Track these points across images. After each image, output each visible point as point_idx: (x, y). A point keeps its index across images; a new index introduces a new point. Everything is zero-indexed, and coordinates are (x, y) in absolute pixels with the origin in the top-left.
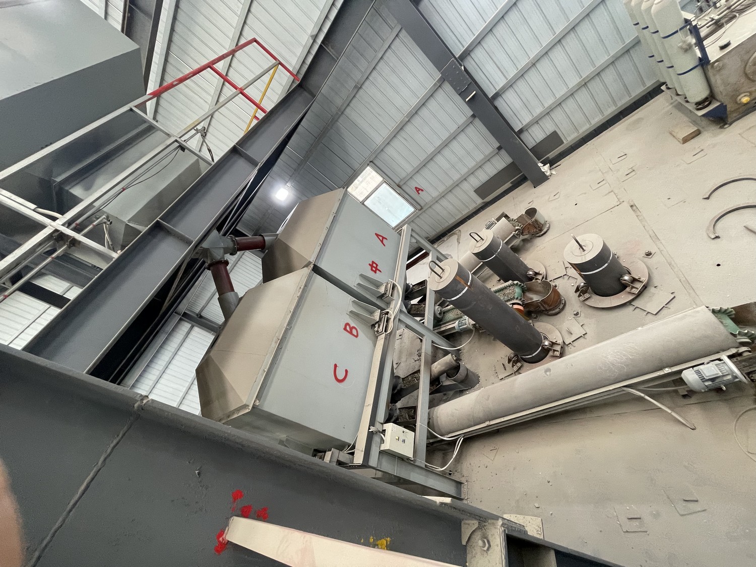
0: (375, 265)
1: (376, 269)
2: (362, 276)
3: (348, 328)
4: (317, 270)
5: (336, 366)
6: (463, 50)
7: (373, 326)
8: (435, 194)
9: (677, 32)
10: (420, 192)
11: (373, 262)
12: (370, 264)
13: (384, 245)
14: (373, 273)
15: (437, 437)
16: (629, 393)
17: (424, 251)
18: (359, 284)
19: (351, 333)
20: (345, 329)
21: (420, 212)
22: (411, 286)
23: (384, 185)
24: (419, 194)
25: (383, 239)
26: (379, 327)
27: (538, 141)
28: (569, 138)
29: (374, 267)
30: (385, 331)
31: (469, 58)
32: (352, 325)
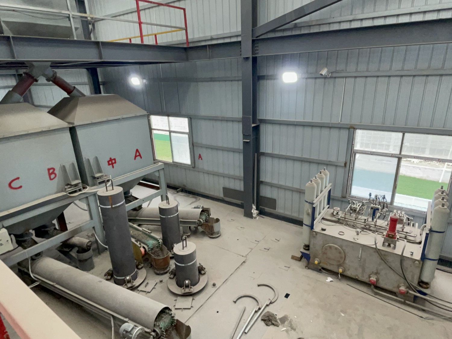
0: (113, 161)
1: (112, 164)
2: (96, 159)
3: (51, 171)
4: (73, 131)
5: (18, 178)
6: (265, 118)
7: (68, 184)
8: (206, 168)
9: (307, 202)
10: (200, 158)
11: (115, 159)
12: (111, 158)
13: (135, 159)
14: (107, 164)
15: (28, 270)
16: (110, 321)
17: (158, 186)
18: (88, 160)
19: (50, 174)
20: (49, 170)
21: (192, 169)
22: (130, 195)
23: (187, 136)
24: (199, 159)
25: (138, 156)
26: (69, 188)
27: (266, 196)
28: (280, 210)
29: (112, 162)
30: (70, 193)
31: (265, 124)
32: (56, 172)
